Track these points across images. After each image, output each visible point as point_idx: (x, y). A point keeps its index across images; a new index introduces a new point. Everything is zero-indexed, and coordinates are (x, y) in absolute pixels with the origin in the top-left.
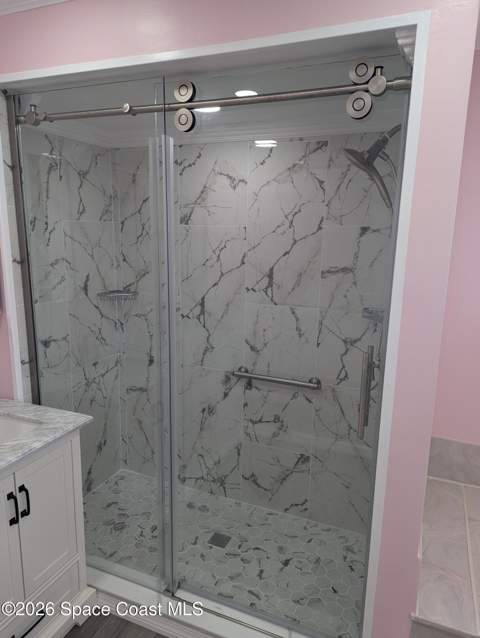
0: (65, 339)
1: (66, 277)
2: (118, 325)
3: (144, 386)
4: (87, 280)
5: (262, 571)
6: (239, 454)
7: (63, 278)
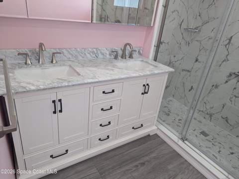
0: (168, 43)
1: (176, 19)
2: (188, 43)
3: (190, 70)
4: (182, 22)
5: (220, 151)
6: (223, 107)
7: (174, 19)
